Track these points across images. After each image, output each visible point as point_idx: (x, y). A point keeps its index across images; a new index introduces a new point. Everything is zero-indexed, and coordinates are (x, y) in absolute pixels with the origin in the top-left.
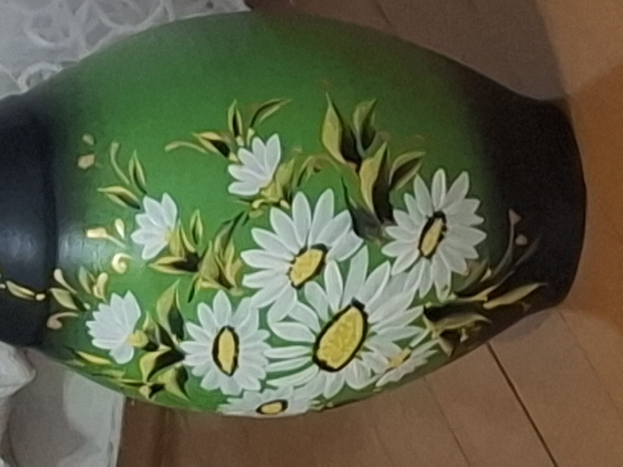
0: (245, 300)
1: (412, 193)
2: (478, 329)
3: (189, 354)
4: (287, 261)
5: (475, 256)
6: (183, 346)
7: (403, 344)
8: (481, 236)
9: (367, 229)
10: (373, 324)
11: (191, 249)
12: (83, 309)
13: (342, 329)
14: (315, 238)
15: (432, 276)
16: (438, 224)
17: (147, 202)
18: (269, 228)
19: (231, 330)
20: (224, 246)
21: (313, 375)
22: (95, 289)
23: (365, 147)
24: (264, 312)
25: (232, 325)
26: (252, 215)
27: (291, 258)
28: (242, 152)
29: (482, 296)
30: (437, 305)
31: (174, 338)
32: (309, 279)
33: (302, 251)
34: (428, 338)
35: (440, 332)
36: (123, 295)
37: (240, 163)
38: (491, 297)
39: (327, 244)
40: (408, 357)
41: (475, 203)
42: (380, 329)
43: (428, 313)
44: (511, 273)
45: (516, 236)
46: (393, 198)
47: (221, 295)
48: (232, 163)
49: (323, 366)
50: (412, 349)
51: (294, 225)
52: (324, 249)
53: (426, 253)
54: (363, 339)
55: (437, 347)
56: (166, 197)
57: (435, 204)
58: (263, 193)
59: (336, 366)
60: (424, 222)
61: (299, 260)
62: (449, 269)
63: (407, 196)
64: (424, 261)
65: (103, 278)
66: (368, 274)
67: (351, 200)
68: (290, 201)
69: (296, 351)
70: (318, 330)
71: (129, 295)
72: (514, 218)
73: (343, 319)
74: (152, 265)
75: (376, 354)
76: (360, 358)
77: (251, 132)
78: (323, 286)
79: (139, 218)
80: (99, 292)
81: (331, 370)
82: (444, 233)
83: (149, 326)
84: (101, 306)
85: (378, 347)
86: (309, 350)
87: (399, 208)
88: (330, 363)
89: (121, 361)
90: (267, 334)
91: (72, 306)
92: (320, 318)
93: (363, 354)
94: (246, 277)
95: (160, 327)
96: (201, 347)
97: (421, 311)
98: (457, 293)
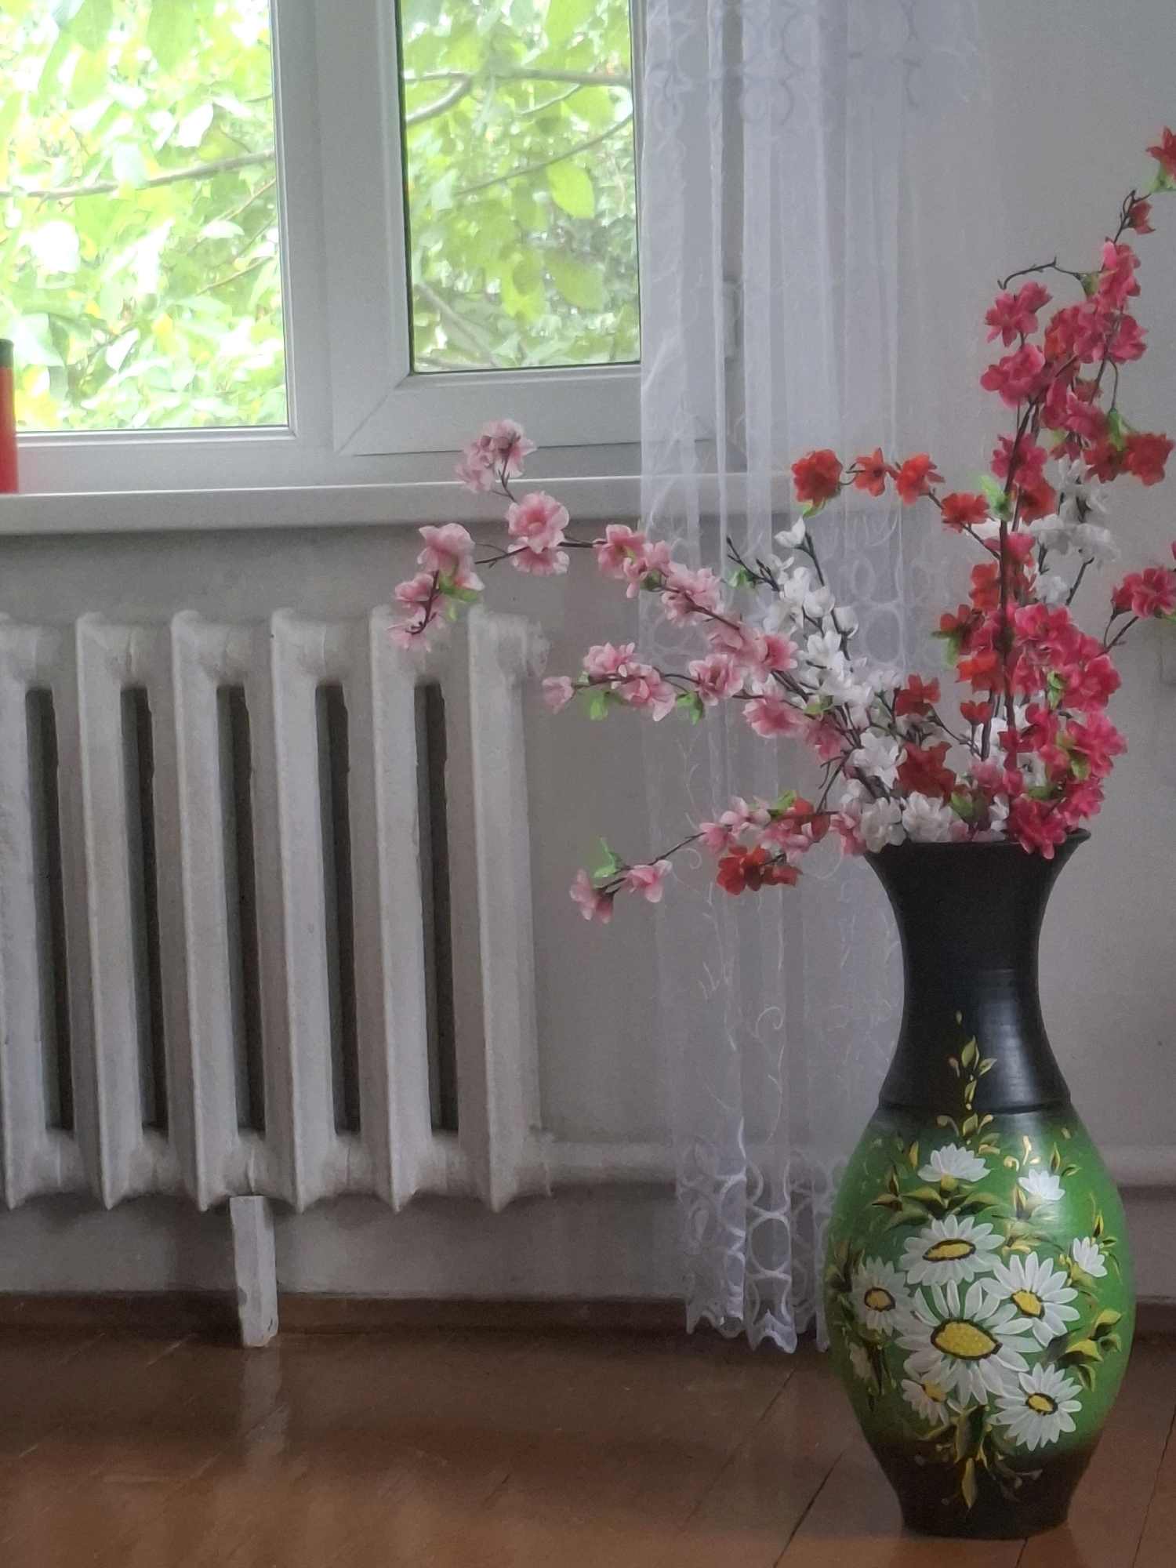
0: (999, 1258)
1: (1072, 1384)
2: (945, 1459)
3: (943, 1222)
4: (1031, 1289)
5: (1018, 1444)
6: (952, 1218)
7: (954, 1394)
8: (1031, 1448)
9: (1056, 1348)
10: (978, 1365)
11: (1033, 1214)
12: (965, 1138)
13: (976, 1338)
14: (1050, 1308)
15: (1009, 1408)
16: (1048, 1407)
17: (1057, 1178)
18: (1054, 1272)
19: (973, 1251)
20: (1040, 1239)
21: (930, 1324)
22: (986, 1146)
23: (1102, 1343)
24: (990, 1274)
25: (976, 1252)
26: (1061, 1256)
27: (1034, 1291)
28: (1096, 1247)
29: (981, 1455)
30: (985, 1415)
31: (958, 1209)
32: (1018, 1306)
33: (1039, 1299)
34: (951, 1413)
35: (956, 1424)
36: (985, 1166)
37: (1091, 1246)
38: (978, 1465)
39: (1044, 1318)
40: (935, 1400)
41: (1055, 1440)
42: (973, 1373)
43: (980, 1410)
44: (994, 1478)
45: (1022, 1478)
46: (1073, 1367)
47: (999, 1240)
48: (1091, 1240)
49: (938, 1330)
50: (945, 1403)
51: (1057, 1291)
52: (1041, 1316)
53: (1031, 1401)
54: (962, 1358)
55: (939, 1422)
56: (1063, 1192)
57: (1062, 1404)
58: (1075, 1265)
59: (938, 1340)
60: (1053, 1397)
61: (1034, 1297)
62: (1013, 1422)
63: (1071, 1380)
64: (1024, 1399)
65: (997, 1151)
66: (1020, 1353)
67: (1074, 1334)
68: (1071, 1286)
69: (956, 1305)
70: (976, 1320)
71: (987, 1172)
72: (1036, 1474)
73: (986, 1338)
74: (1016, 1185)
75: (948, 1372)
76: (944, 1359)
77: (1107, 1253)
78: (1015, 1317)
79: (1046, 1173)
80: (983, 1149)
81: (933, 1337)
82: (1042, 1413)
83: (964, 1189)
84: (972, 1152)
85: (954, 1372)
86: (956, 1313)
87: (1066, 1372)
88: (942, 1334)
89: (920, 1174)
90: (970, 1279)
91: (964, 1131)
92: (985, 1320)
93: (948, 1361)
94: (1017, 1257)
95: (966, 1197)
96: (952, 1231)
97: (982, 1403)
98: (991, 1432)
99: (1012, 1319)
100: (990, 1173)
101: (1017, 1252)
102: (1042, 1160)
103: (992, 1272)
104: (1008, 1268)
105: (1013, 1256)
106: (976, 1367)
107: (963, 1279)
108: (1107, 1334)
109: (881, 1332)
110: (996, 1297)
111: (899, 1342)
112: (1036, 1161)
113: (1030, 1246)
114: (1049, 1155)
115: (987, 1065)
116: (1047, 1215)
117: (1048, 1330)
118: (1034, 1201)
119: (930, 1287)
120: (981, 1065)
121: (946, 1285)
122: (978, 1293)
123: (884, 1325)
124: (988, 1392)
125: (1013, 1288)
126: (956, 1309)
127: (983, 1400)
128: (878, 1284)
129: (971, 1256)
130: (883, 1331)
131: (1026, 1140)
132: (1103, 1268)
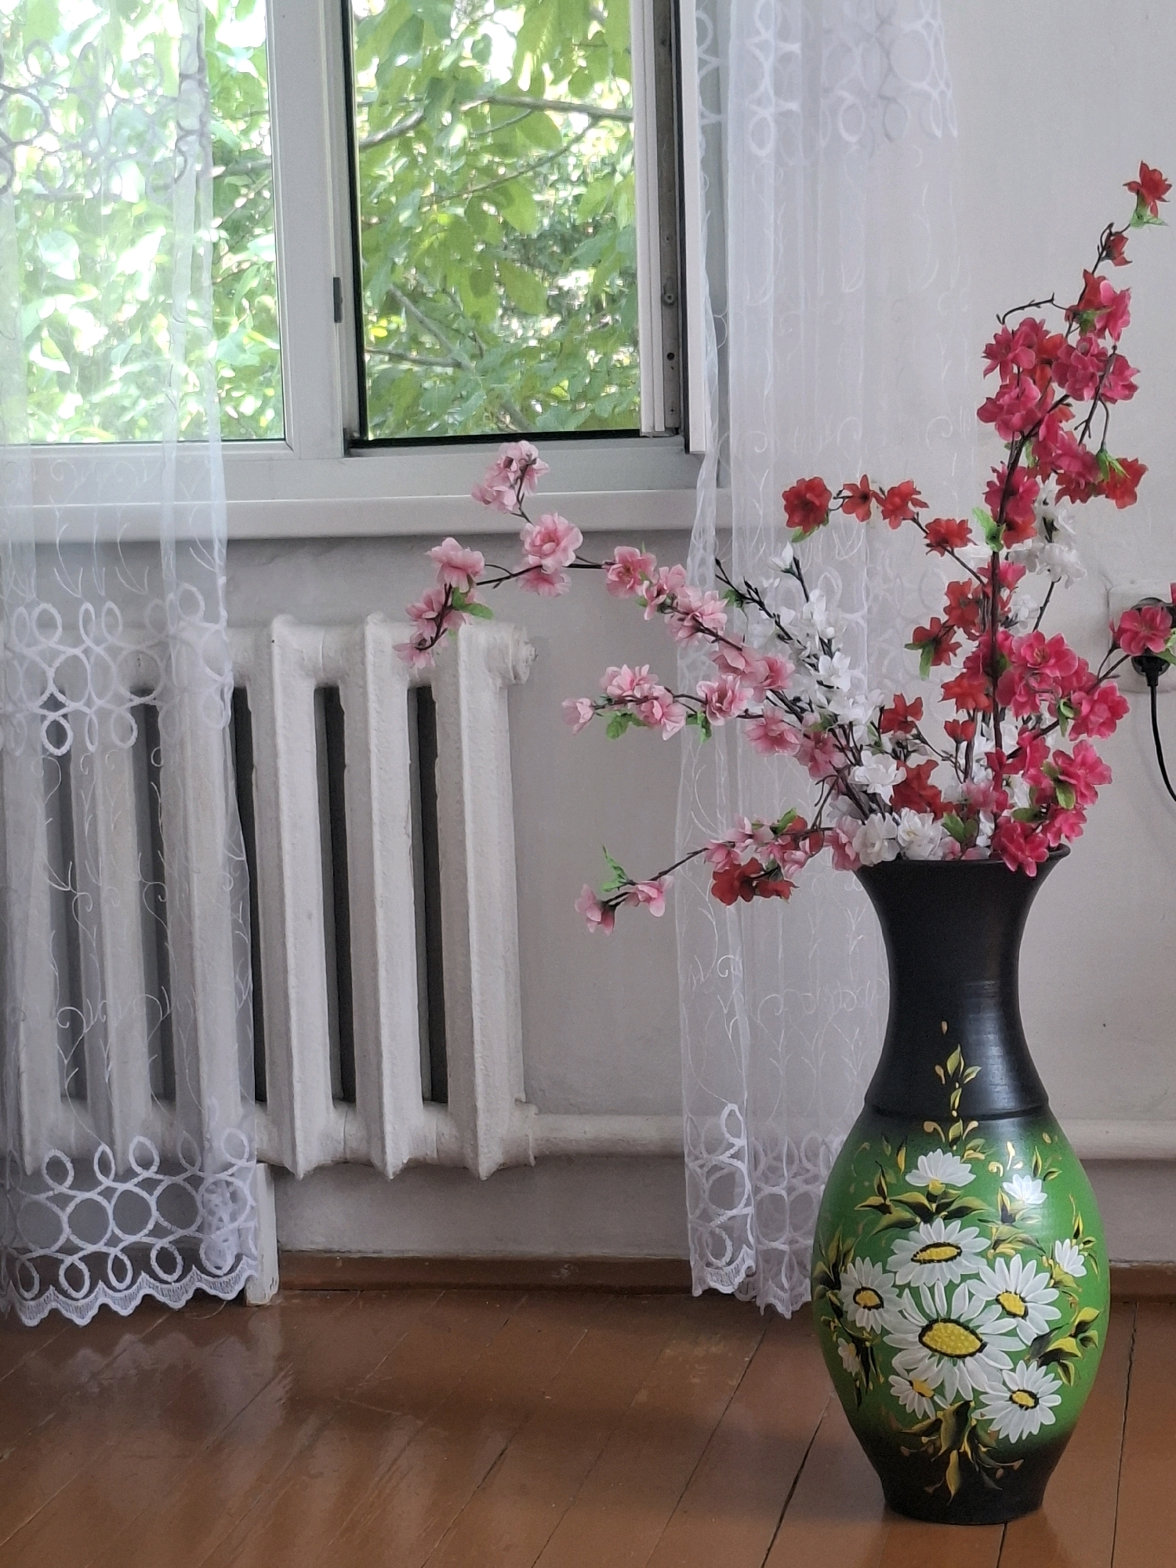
0: (985, 1260)
1: (1054, 1380)
2: (931, 1450)
3: (931, 1225)
5: (1000, 1437)
6: (939, 1221)
7: (940, 1390)
8: (1013, 1440)
9: (1038, 1347)
10: (964, 1363)
11: (1017, 1218)
12: (951, 1147)
13: (963, 1338)
14: (1032, 1308)
15: (995, 1403)
16: (1031, 1403)
17: (1040, 1181)
18: (1037, 1273)
19: (959, 1254)
20: (1023, 1241)
21: (918, 1323)
22: (971, 1151)
23: (1081, 1340)
24: (977, 1276)
25: (962, 1255)
26: (1044, 1258)
28: (1076, 1248)
29: (966, 1447)
32: (1003, 1308)
33: (1023, 1300)
35: (942, 1417)
36: (970, 1172)
37: (1072, 1247)
38: (962, 1456)
39: (1027, 1318)
41: (1035, 1432)
42: (959, 1369)
44: (977, 1469)
45: (1003, 1468)
46: (1054, 1364)
47: (987, 1243)
48: (1071, 1242)
51: (1040, 1292)
52: (1025, 1315)
53: (1014, 1396)
54: (949, 1356)
56: (1046, 1195)
57: (1043, 1398)
58: (1057, 1266)
59: (925, 1339)
60: (1034, 1391)
62: (998, 1417)
63: (1052, 1375)
64: (1008, 1395)
65: (982, 1157)
67: (1056, 1332)
68: (1054, 1286)
69: (943, 1306)
71: (973, 1177)
72: (1017, 1465)
73: (973, 1337)
74: (1000, 1190)
75: (935, 1369)
76: (931, 1356)
77: (1086, 1254)
78: (1000, 1317)
79: (1028, 1178)
80: (968, 1154)
81: (921, 1336)
82: (1025, 1408)
83: (950, 1193)
84: (958, 1158)
85: (940, 1371)
86: (943, 1314)
87: (1046, 1371)
89: (908, 1178)
90: (957, 1281)
91: (950, 1137)
92: (972, 1320)
93: (935, 1359)
94: (1002, 1260)
95: (952, 1202)
96: (939, 1235)
97: (968, 1399)
98: (975, 1426)
99: (997, 1319)
100: (975, 1179)
101: (1002, 1255)
102: (1025, 1164)
103: (978, 1274)
104: (994, 1271)
105: (998, 1259)
106: (962, 1364)
107: (951, 1281)
108: (1085, 1332)
109: (869, 1330)
110: (983, 1298)
111: (885, 1339)
112: (1019, 1166)
113: (1013, 1249)
114: (1031, 1161)
115: (972, 1072)
116: (1030, 1218)
117: (1031, 1329)
118: (1017, 1205)
119: (918, 1287)
120: (966, 1074)
121: (934, 1286)
122: (965, 1294)
123: (872, 1322)
124: (973, 1388)
125: (998, 1288)
126: (943, 1310)
127: (969, 1396)
128: (867, 1283)
129: (958, 1258)
130: (872, 1328)
131: (1009, 1145)
132: (1083, 1268)
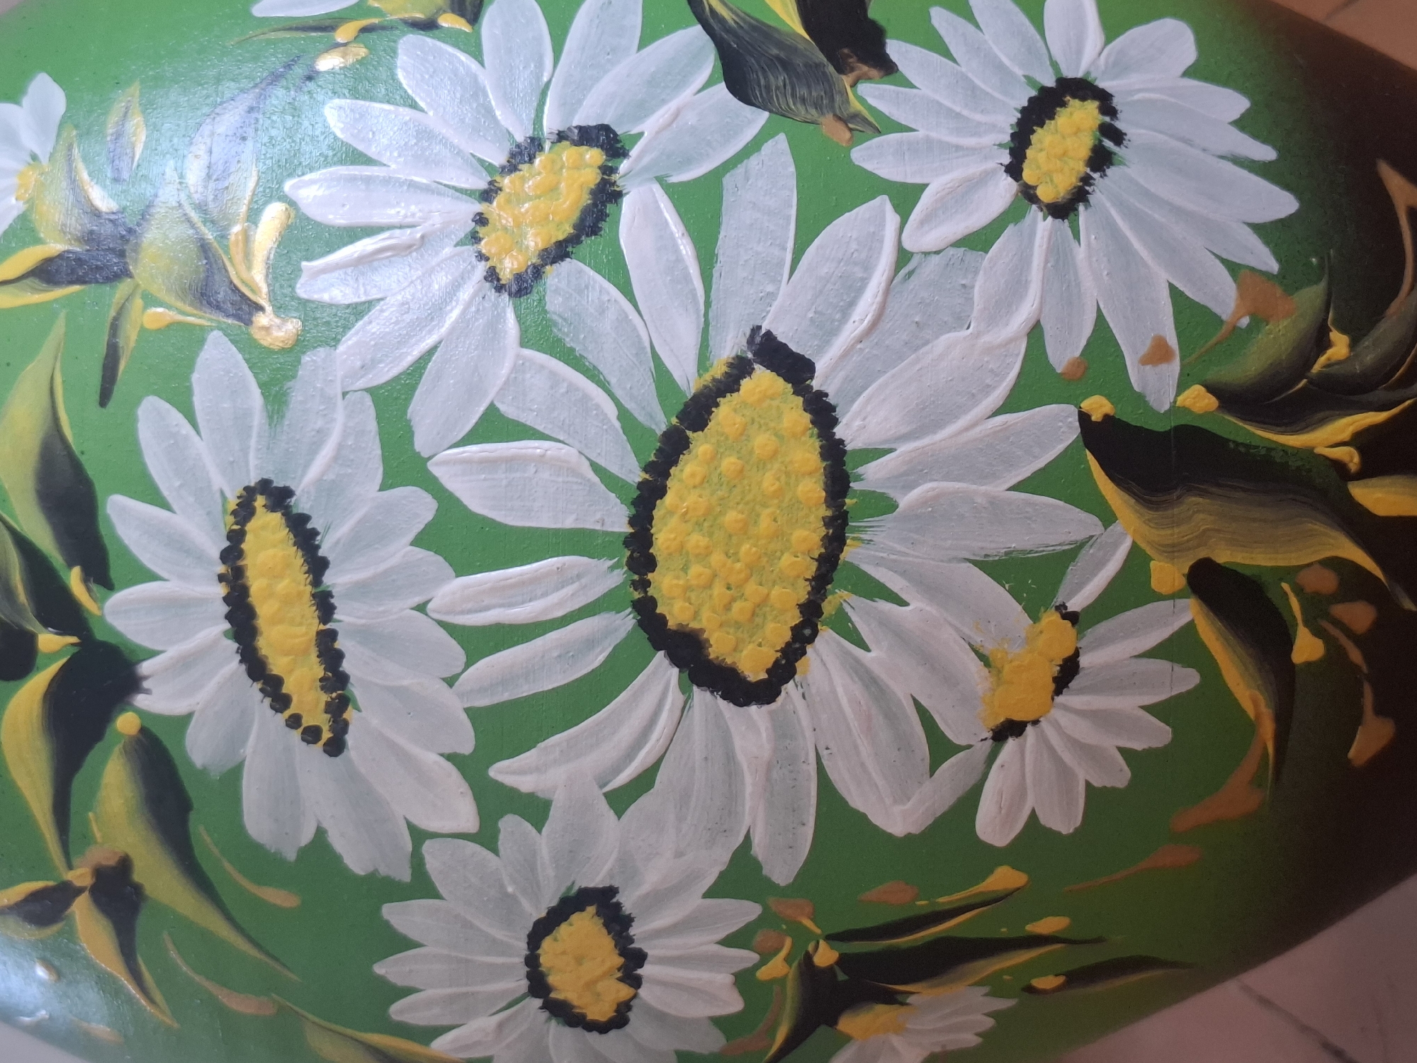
0: (313, 362)
4: (463, 194)
9: (778, 81)
10: (865, 455)
13: (732, 464)
27: (479, 182)
30: (1137, 415)
31: (77, 584)
32: (559, 252)
33: (523, 154)
34: (1136, 586)
39: (620, 126)
40: (1069, 671)
42: (902, 480)
43: (1104, 444)
47: (218, 353)
49: (696, 663)
50: (1076, 622)
52: (607, 143)
53: (1052, 190)
55: (1192, 649)
59: (753, 663)
61: (506, 182)
66: (803, 238)
70: (633, 474)
85: (917, 580)
88: (719, 647)
103: (381, 392)
104: (369, 307)
105: (303, 290)
106: (878, 466)
110: (509, 366)
111: (781, 871)
117: (684, 111)
119: (479, 717)
125: (456, 286)
127: (1056, 427)
129: (301, 503)
